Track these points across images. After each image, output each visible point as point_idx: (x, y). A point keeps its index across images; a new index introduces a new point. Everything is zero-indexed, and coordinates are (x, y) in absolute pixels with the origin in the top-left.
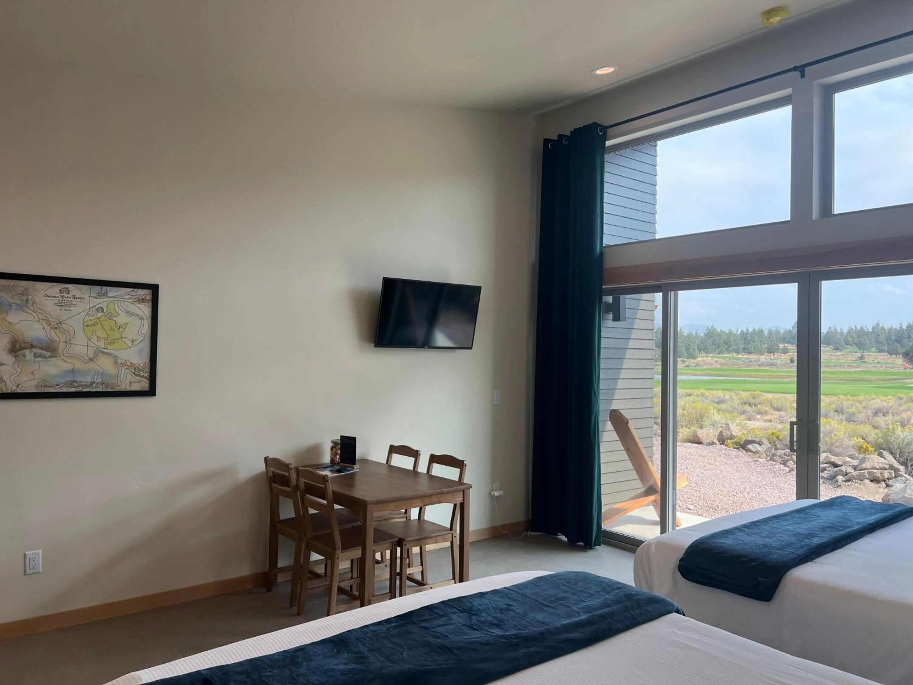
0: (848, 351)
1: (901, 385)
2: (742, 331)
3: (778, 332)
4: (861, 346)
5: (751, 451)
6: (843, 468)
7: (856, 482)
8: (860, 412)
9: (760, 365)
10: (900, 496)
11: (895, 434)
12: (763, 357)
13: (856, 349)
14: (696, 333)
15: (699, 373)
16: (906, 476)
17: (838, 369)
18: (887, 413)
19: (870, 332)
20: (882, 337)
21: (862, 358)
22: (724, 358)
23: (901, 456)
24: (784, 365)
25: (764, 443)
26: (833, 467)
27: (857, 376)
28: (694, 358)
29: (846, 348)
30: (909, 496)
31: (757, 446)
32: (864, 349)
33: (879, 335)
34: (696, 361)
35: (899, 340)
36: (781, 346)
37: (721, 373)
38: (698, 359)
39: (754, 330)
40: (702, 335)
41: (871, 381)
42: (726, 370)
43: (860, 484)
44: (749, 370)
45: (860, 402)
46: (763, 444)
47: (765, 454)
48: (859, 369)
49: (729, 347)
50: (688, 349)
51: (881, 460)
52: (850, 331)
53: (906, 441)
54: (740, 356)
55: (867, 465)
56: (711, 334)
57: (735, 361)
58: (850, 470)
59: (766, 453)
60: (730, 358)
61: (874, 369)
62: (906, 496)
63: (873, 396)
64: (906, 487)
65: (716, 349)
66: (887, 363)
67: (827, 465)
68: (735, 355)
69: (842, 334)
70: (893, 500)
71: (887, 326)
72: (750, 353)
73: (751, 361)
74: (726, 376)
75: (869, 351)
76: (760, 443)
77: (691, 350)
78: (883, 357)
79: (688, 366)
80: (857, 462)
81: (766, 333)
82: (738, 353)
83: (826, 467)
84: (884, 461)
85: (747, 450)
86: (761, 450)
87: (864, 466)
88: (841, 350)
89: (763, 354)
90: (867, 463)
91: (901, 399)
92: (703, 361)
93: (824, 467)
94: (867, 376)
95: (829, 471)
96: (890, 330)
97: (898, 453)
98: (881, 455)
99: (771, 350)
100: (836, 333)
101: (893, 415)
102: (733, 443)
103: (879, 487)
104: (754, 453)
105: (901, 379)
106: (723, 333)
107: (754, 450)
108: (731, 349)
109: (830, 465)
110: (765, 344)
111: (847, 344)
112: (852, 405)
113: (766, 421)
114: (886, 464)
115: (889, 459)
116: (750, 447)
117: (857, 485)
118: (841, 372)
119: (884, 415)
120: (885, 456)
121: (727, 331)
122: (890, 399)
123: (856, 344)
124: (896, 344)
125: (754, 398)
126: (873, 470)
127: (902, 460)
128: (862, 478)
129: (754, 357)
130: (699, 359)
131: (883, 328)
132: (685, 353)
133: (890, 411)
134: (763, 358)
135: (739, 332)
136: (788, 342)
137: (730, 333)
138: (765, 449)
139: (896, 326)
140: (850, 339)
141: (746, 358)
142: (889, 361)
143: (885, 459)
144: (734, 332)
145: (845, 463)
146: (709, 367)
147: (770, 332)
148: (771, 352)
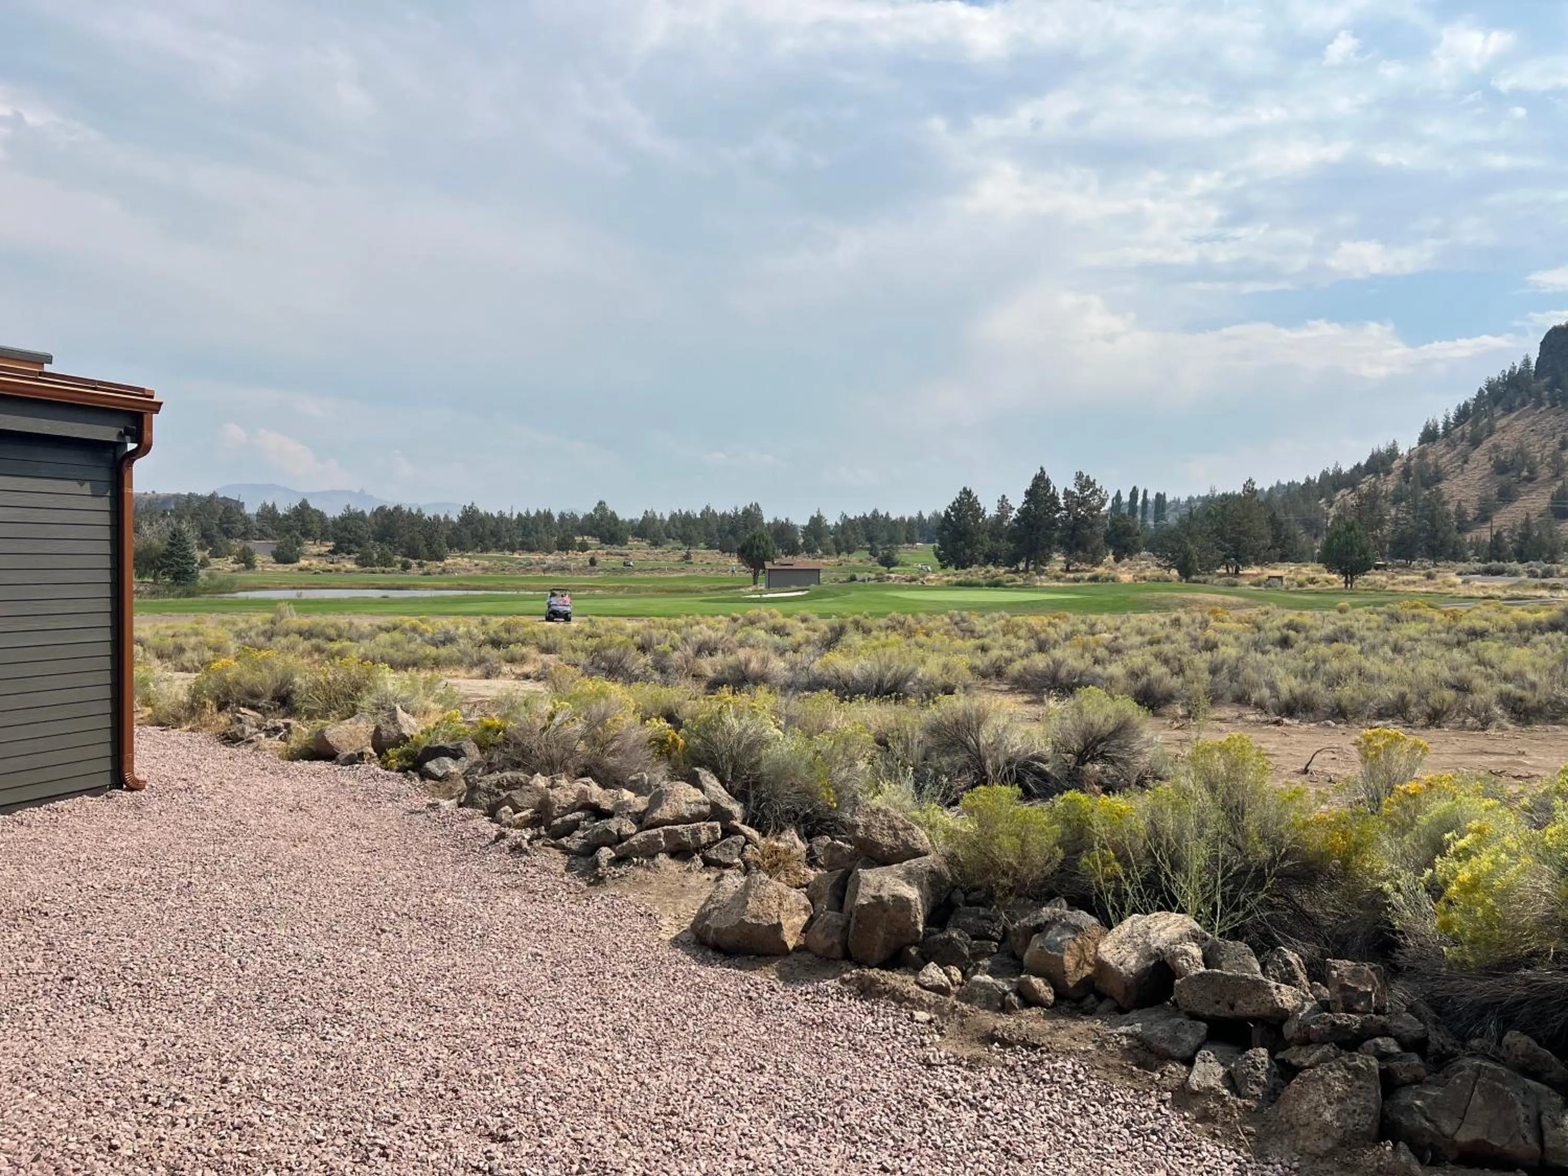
0: (670, 547)
1: (735, 596)
2: (520, 515)
3: (574, 517)
4: (687, 541)
5: (433, 777)
6: (613, 825)
7: (637, 865)
8: (675, 648)
9: (544, 571)
10: (733, 920)
11: (723, 723)
12: (551, 557)
13: (680, 545)
14: (446, 517)
15: (445, 584)
16: (745, 828)
17: (656, 575)
18: (716, 649)
19: (697, 519)
20: (714, 527)
21: (687, 557)
22: (490, 559)
23: (734, 778)
24: (580, 570)
25: (467, 751)
26: (593, 818)
27: (681, 584)
28: (441, 559)
29: (668, 543)
30: (754, 921)
31: (448, 761)
32: (690, 544)
33: (708, 524)
34: (442, 565)
35: (733, 531)
36: (578, 539)
37: (482, 584)
38: (447, 561)
39: (538, 513)
40: (455, 519)
41: (698, 591)
42: (491, 578)
43: (648, 868)
44: (527, 579)
45: (678, 629)
46: (465, 755)
47: (463, 781)
48: (683, 574)
49: (499, 540)
50: (429, 545)
51: (695, 794)
52: (673, 517)
53: (745, 742)
54: (516, 555)
55: (665, 812)
56: (471, 517)
57: (506, 563)
58: (628, 827)
59: (465, 779)
60: (500, 559)
61: (702, 574)
62: (749, 919)
63: (698, 618)
64: (747, 886)
65: (477, 545)
66: (718, 564)
67: (580, 814)
68: (507, 553)
69: (662, 521)
70: (717, 931)
71: (719, 511)
72: (531, 550)
73: (531, 564)
74: (487, 589)
75: (697, 547)
76: (456, 754)
77: (435, 546)
78: (714, 556)
79: (428, 574)
80: (644, 803)
81: (556, 518)
82: (513, 551)
83: (579, 820)
84: (702, 797)
85: (425, 775)
86: (456, 770)
87: (657, 814)
88: (660, 546)
89: (550, 553)
90: (665, 807)
91: (735, 620)
92: (455, 564)
93: (574, 821)
94: (692, 585)
95: (585, 829)
96: (724, 516)
97: (730, 770)
98: (695, 782)
99: (564, 546)
100: (653, 519)
101: (724, 652)
102: (400, 757)
103: (689, 870)
104: (439, 779)
105: (735, 588)
106: (489, 517)
107: (440, 773)
108: (501, 544)
109: (588, 812)
110: (554, 536)
111: (668, 537)
112: (666, 636)
113: (518, 677)
114: (705, 803)
115: (711, 788)
116: (431, 765)
117: (640, 871)
118: (660, 579)
119: (711, 655)
120: (704, 783)
121: (496, 515)
122: (720, 622)
123: (681, 538)
124: (730, 537)
125: (508, 631)
126: (675, 827)
127: (737, 786)
128: (652, 852)
129: (535, 557)
130: (449, 561)
131: (714, 514)
132: (425, 550)
133: (720, 646)
134: (551, 559)
135: (515, 517)
136: (589, 534)
137: (501, 517)
138: (466, 768)
139: (729, 511)
140: (673, 530)
141: (524, 560)
142: (721, 562)
143: (703, 790)
144: (507, 515)
145: (621, 808)
146: (463, 574)
147: (562, 516)
148: (563, 550)
